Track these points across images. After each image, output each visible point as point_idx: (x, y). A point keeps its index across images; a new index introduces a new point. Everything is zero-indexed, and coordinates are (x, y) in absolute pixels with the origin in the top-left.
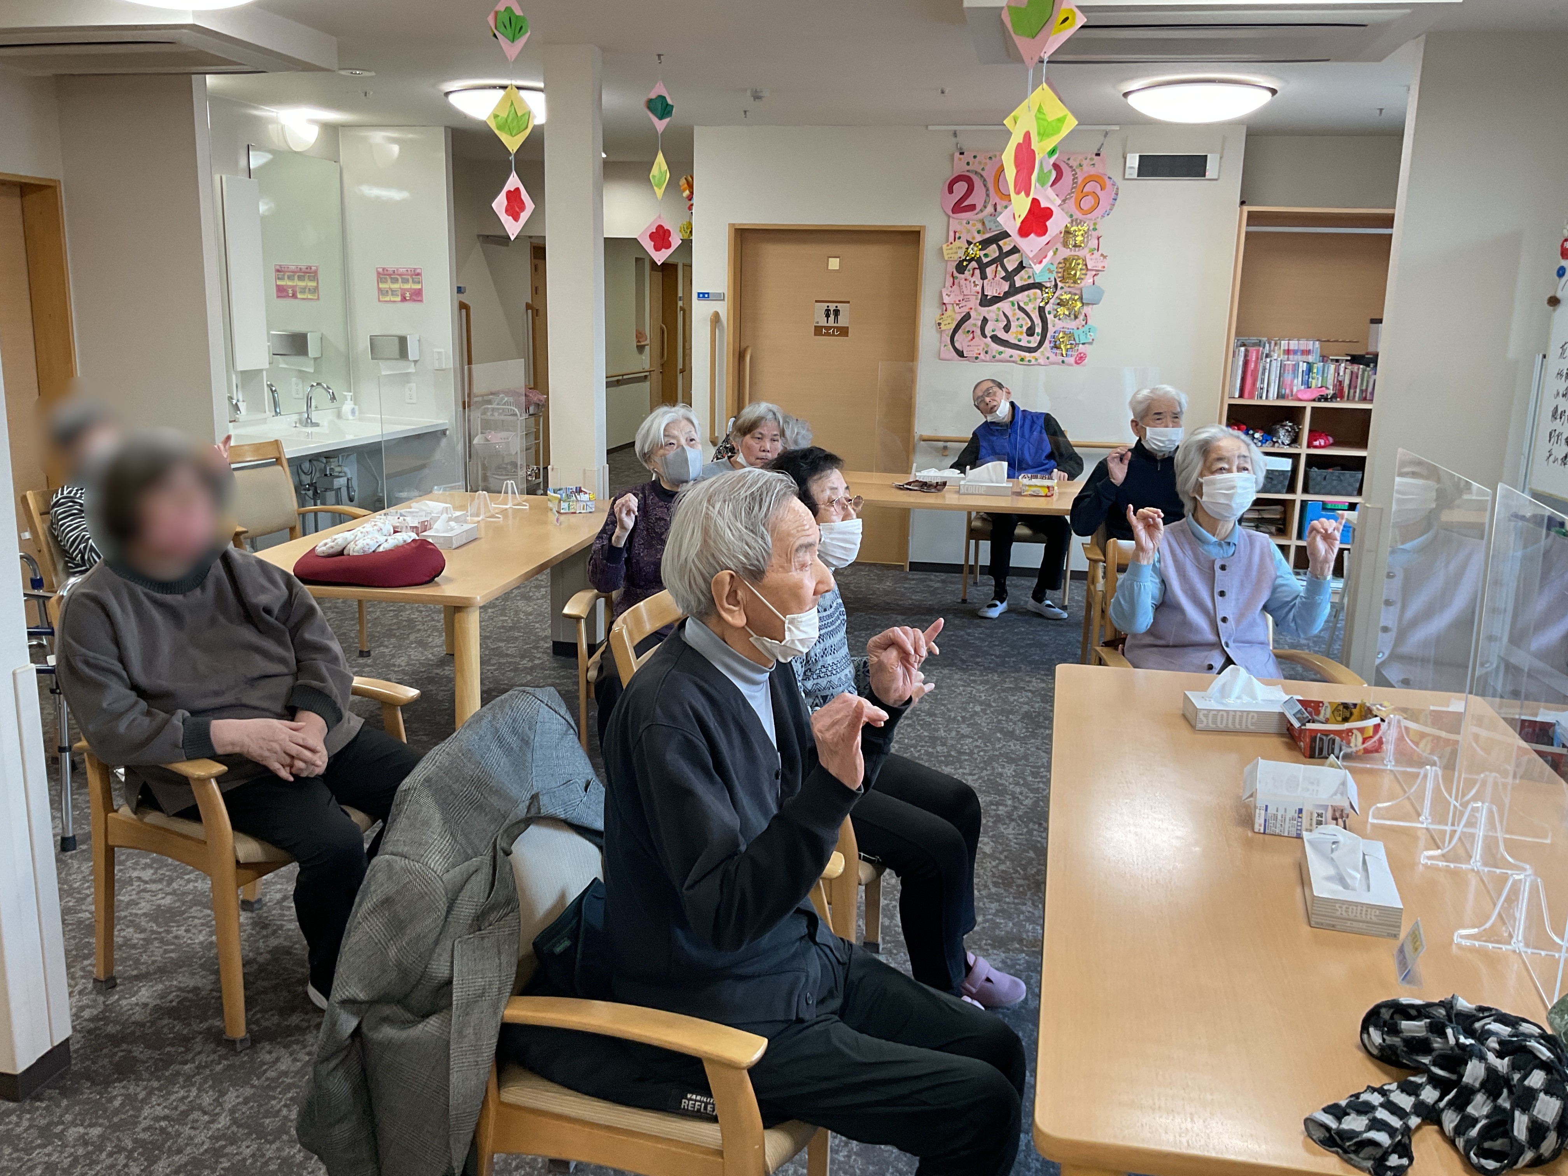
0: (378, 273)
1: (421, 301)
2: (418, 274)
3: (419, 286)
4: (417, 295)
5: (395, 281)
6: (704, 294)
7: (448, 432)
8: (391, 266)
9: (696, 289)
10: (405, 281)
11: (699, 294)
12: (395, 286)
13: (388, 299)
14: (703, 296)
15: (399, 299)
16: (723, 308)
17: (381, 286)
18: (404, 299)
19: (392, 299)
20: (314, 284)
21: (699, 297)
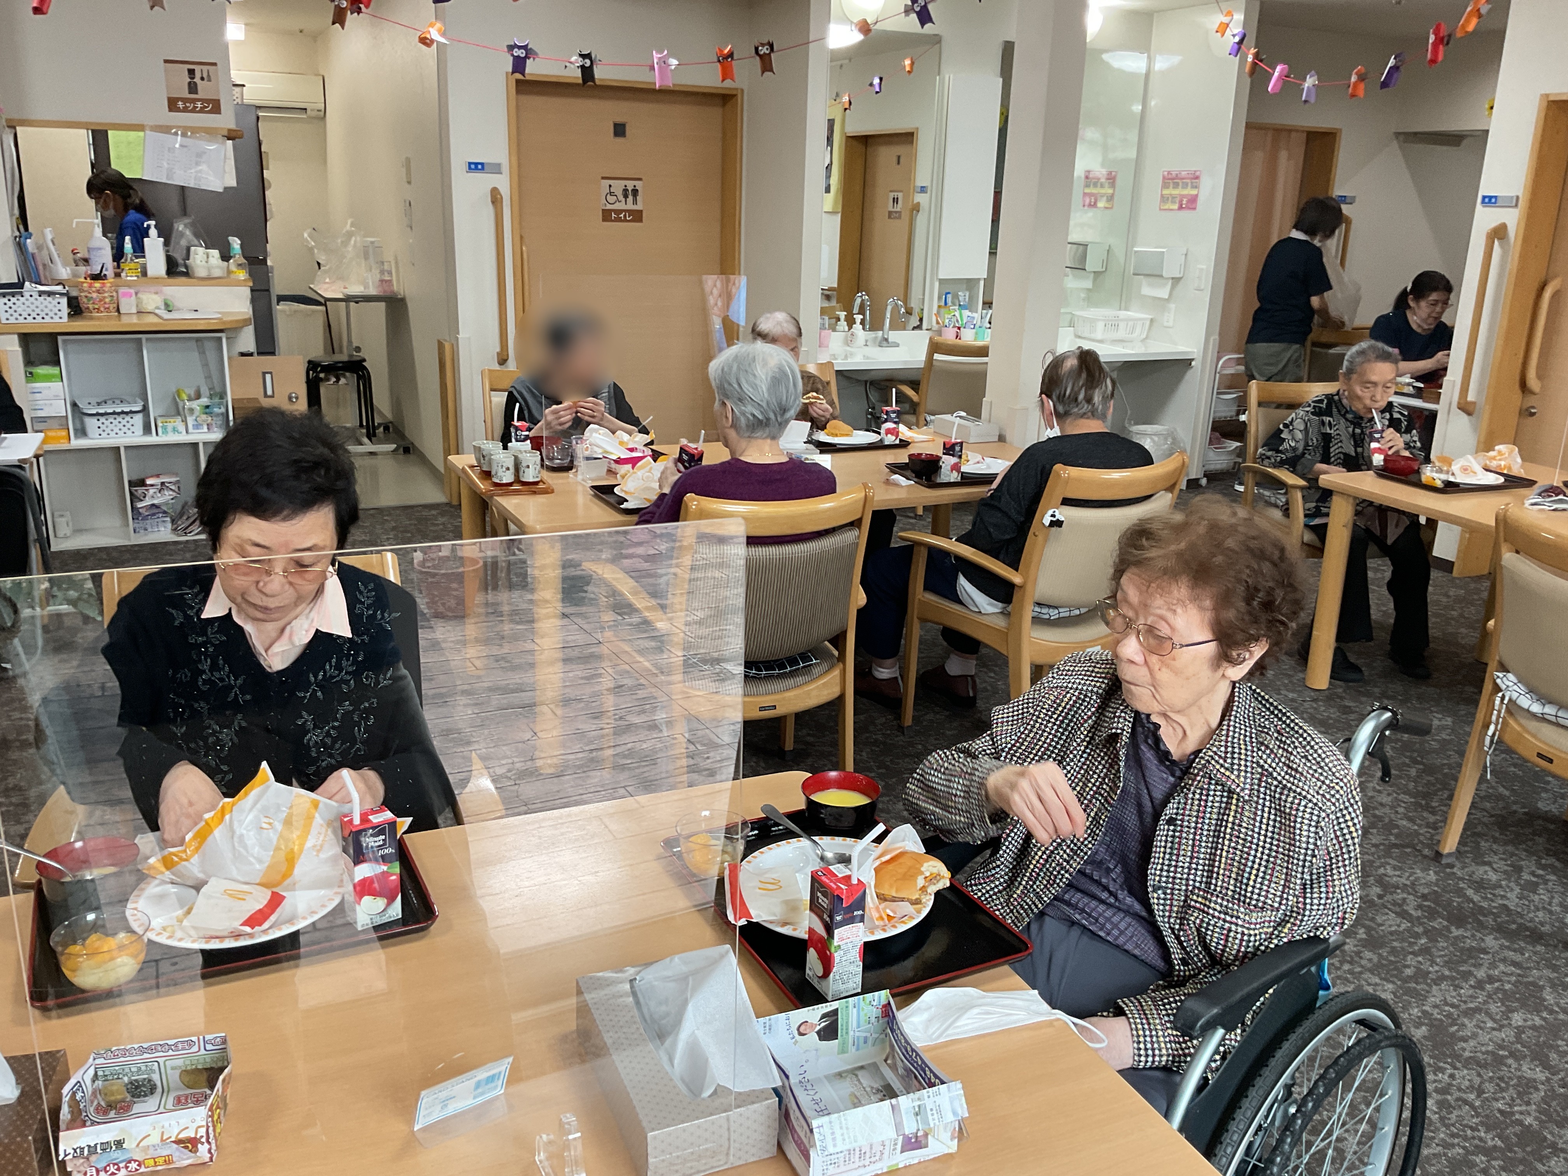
0: (1164, 178)
1: (1194, 209)
2: (1197, 178)
3: (1194, 192)
4: (1192, 203)
5: (1176, 186)
6: (1490, 197)
7: (1193, 363)
8: (1175, 168)
9: (1484, 190)
10: (1185, 186)
11: (1484, 197)
12: (1176, 192)
13: (1166, 207)
14: (1489, 201)
15: (1176, 207)
16: (1512, 218)
17: (1166, 192)
18: (1181, 208)
19: (1172, 207)
20: (1110, 191)
21: (1483, 202)
